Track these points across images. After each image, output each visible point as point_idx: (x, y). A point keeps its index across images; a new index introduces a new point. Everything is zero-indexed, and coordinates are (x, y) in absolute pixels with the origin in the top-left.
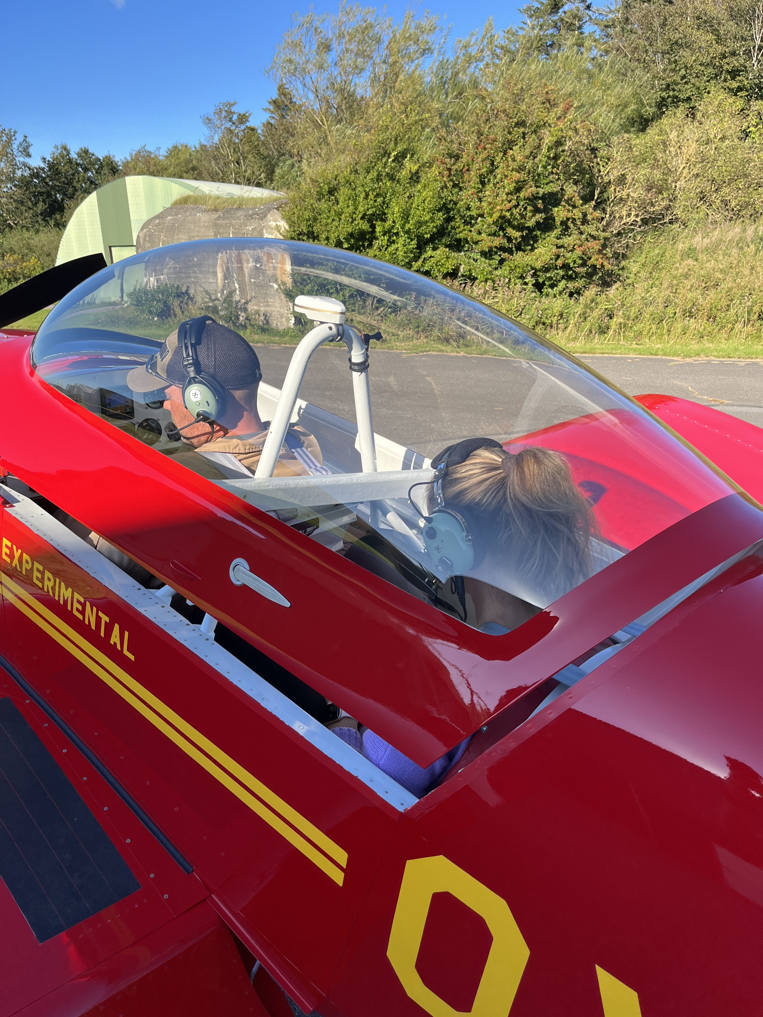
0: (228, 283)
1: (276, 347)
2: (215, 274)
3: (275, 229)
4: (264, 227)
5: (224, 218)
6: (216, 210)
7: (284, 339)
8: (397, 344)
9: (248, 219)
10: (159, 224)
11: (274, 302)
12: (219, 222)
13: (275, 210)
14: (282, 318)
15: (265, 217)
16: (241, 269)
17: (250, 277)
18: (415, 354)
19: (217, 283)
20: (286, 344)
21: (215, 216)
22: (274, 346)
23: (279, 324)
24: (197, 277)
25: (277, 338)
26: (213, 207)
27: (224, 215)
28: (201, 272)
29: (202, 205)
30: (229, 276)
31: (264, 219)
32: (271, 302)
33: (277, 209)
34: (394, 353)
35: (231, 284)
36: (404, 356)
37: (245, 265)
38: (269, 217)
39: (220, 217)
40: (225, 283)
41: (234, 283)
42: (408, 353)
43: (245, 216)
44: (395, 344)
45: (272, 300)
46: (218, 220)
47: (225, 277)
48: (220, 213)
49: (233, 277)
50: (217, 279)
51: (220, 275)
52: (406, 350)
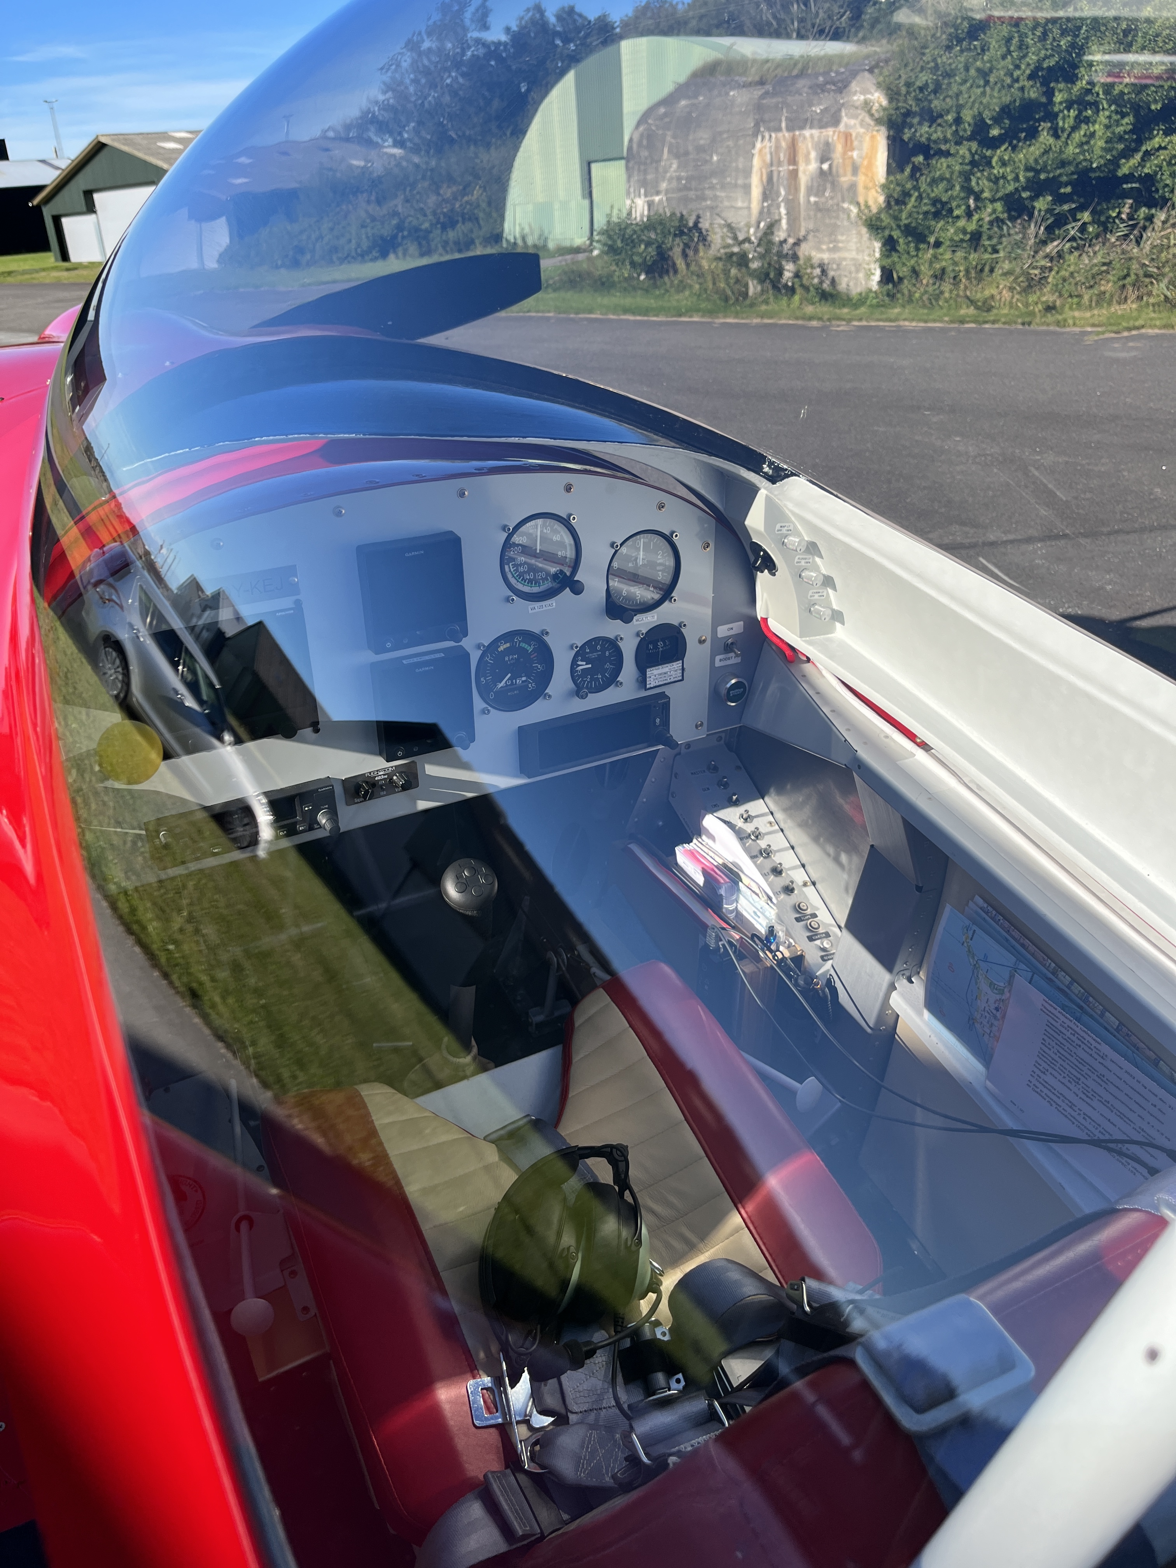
0: (768, 206)
1: (843, 327)
2: (747, 188)
3: (863, 109)
4: (843, 104)
5: (774, 94)
6: (762, 82)
7: (858, 312)
8: (1077, 314)
9: (816, 93)
10: (665, 115)
11: (848, 241)
12: (764, 101)
13: (866, 74)
14: (857, 271)
15: (845, 87)
16: (794, 174)
17: (810, 191)
18: (1113, 335)
19: (749, 208)
20: (860, 320)
21: (758, 92)
22: (839, 326)
23: (851, 284)
24: (716, 197)
25: (845, 310)
26: (757, 78)
27: (774, 89)
28: (723, 187)
29: (740, 75)
30: (770, 192)
31: (844, 91)
32: (842, 242)
33: (871, 71)
34: (1068, 333)
35: (773, 210)
36: (1089, 340)
37: (802, 167)
38: (854, 86)
39: (767, 93)
40: (763, 207)
41: (779, 207)
42: (1098, 333)
43: (810, 88)
44: (1071, 313)
45: (844, 238)
46: (764, 99)
47: (765, 197)
48: (769, 87)
49: (778, 194)
50: (750, 202)
51: (756, 192)
52: (1093, 325)
